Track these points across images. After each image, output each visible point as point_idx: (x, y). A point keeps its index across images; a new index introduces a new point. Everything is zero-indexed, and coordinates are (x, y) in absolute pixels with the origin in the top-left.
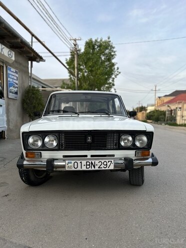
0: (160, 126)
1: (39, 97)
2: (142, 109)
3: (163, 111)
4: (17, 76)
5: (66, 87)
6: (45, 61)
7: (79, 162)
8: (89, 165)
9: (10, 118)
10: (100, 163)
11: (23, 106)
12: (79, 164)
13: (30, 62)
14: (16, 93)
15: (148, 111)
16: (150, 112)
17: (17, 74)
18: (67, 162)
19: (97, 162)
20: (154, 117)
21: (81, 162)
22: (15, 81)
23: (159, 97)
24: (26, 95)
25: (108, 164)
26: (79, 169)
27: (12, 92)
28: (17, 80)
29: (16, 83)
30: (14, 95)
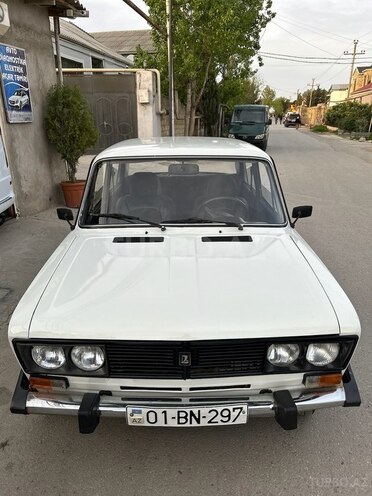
0: (355, 143)
1: (82, 112)
2: (318, 97)
3: (365, 106)
4: (24, 62)
5: (145, 65)
6: (87, 16)
7: (159, 411)
8: (185, 418)
9: (19, 169)
10: (214, 413)
11: (47, 137)
12: (161, 417)
13: (51, 19)
14: (27, 107)
15: (332, 105)
16: (334, 108)
17: (23, 57)
18: (130, 410)
19: (204, 411)
20: (344, 121)
21: (165, 412)
22: (19, 78)
23: (361, 69)
24: (52, 109)
25: (234, 415)
26: (161, 423)
27: (17, 108)
28: (25, 74)
29: (21, 82)
30: (22, 113)
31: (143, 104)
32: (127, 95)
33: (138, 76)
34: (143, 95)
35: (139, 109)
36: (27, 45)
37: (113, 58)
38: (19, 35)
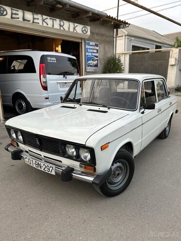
4: (97, 48)
8: (37, 165)
10: (45, 166)
12: (32, 162)
13: (115, 30)
14: (96, 66)
17: (97, 46)
18: (25, 156)
19: (42, 164)
22: (94, 54)
26: (32, 165)
27: (91, 66)
28: (97, 52)
29: (95, 56)
30: (93, 68)
31: (172, 65)
32: (164, 61)
33: (171, 52)
34: (172, 61)
35: (169, 68)
36: (101, 42)
37: (169, 45)
38: (97, 38)
